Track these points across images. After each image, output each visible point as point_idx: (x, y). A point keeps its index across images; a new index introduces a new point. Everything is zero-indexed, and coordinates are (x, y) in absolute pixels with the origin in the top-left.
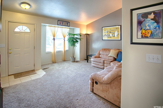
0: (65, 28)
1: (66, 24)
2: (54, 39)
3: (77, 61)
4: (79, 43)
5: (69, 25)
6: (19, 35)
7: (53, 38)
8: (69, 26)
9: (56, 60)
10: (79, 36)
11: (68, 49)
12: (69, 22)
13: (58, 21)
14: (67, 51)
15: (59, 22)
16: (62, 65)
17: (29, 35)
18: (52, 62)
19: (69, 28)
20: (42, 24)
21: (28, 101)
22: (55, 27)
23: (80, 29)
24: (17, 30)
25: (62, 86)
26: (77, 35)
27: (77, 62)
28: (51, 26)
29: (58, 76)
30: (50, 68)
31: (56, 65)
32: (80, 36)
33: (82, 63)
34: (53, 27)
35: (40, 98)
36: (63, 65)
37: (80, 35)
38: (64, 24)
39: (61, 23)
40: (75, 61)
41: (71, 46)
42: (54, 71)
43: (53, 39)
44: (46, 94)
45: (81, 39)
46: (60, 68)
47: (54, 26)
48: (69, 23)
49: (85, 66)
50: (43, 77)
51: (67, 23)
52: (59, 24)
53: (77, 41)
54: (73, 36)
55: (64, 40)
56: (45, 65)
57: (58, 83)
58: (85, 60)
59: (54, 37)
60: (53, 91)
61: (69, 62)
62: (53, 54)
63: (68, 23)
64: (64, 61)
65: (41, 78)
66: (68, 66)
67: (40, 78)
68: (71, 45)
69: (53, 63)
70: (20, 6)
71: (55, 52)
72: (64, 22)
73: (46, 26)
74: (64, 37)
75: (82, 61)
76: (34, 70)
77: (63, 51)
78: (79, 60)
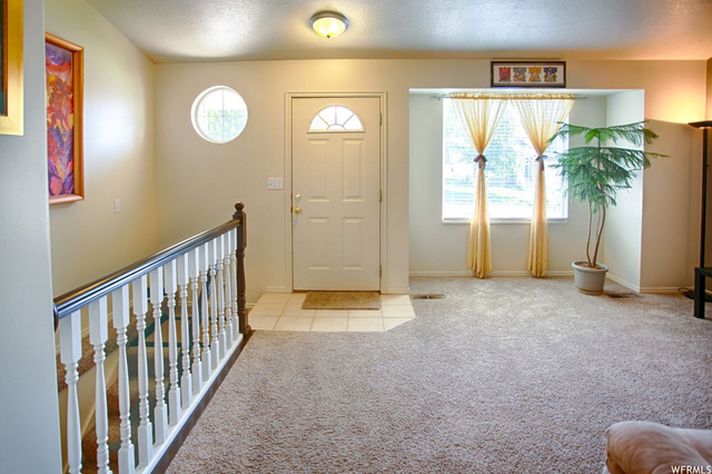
0: (543, 98)
1: (542, 75)
2: (481, 160)
3: (620, 291)
4: (637, 183)
5: (560, 80)
6: (324, 142)
7: (477, 154)
8: (563, 86)
9: (490, 267)
10: (641, 139)
11: (566, 216)
12: (564, 63)
13: (493, 63)
14: (557, 223)
15: (496, 68)
16: (515, 298)
17: (358, 142)
18: (471, 273)
19: (572, 97)
20: (411, 90)
21: (278, 416)
22: (487, 98)
23: (646, 95)
24: (317, 125)
25: (446, 410)
26: (621, 130)
27: (614, 296)
28: (465, 97)
29: (458, 351)
30: (448, 297)
31: (482, 288)
32: (647, 141)
33: (654, 312)
34: (473, 98)
35: (320, 427)
36: (522, 297)
37: (649, 135)
38: (528, 75)
39: (512, 74)
40: (607, 288)
41: (578, 198)
42: (457, 318)
43: (476, 160)
44: (353, 422)
45: (651, 159)
46: (493, 307)
47: (478, 92)
48: (560, 68)
49: (661, 337)
50: (392, 331)
51: (546, 70)
52: (496, 81)
53: (623, 175)
54: (594, 143)
55: (537, 164)
56: (435, 278)
57: (432, 389)
58: (688, 295)
59: (481, 147)
60: (389, 419)
61: (563, 285)
62: (475, 233)
63: (555, 70)
64: (540, 275)
65: (383, 334)
66: (545, 309)
67: (376, 335)
68: (579, 190)
69: (476, 276)
70: (312, 27)
71: (488, 223)
72: (528, 67)
73: (438, 98)
74: (540, 149)
75: (655, 298)
76: (379, 292)
77: (534, 222)
78: (636, 288)
